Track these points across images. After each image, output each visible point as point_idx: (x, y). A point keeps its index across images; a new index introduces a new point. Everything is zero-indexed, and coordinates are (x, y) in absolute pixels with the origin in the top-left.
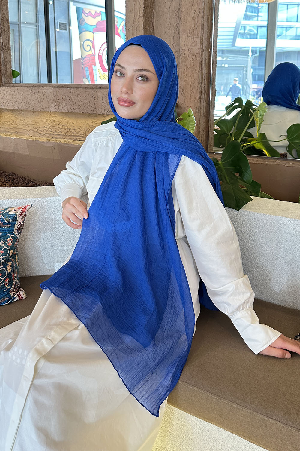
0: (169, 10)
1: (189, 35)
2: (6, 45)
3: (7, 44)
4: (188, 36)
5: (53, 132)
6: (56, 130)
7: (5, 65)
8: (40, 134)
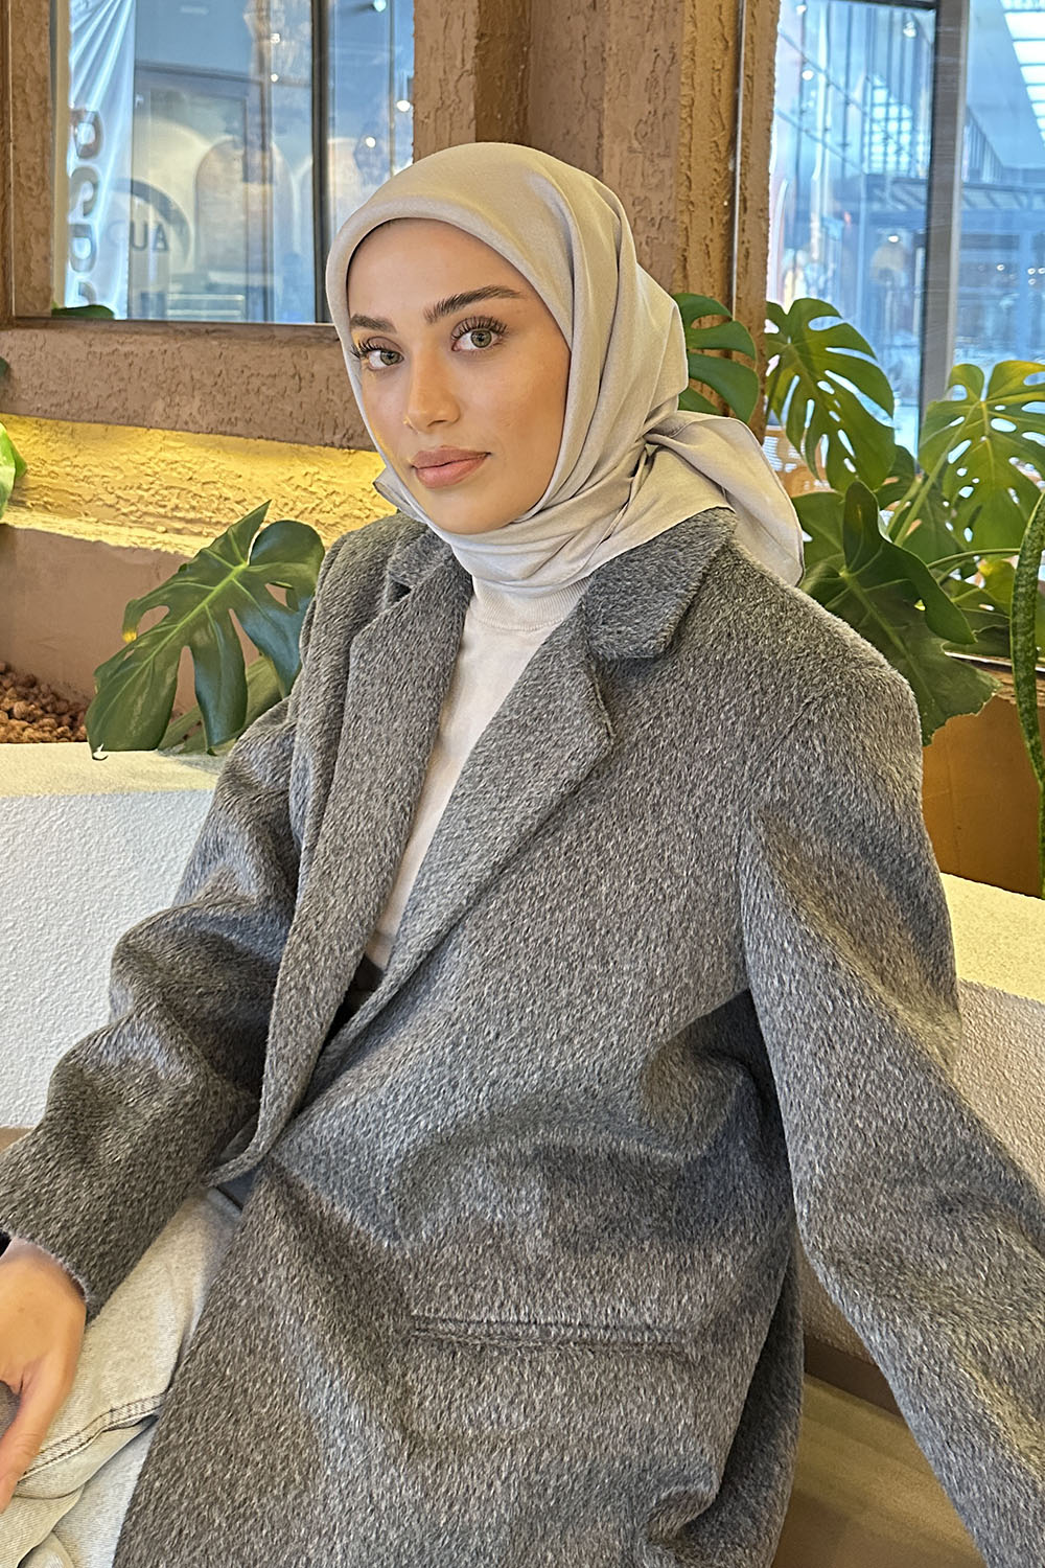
0: (581, 46)
1: (636, 144)
3: (34, 169)
4: (631, 150)
5: (169, 508)
6: (177, 501)
8: (124, 514)
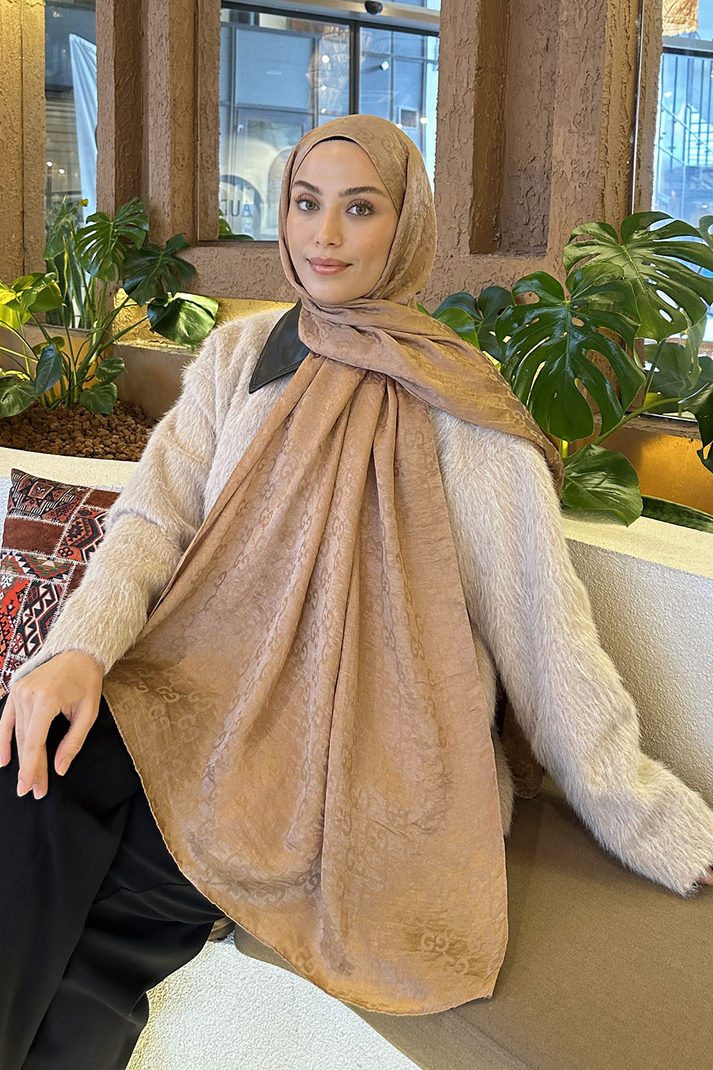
0: (538, 73)
1: (574, 128)
2: (208, 158)
3: (210, 157)
4: (570, 131)
7: (205, 201)
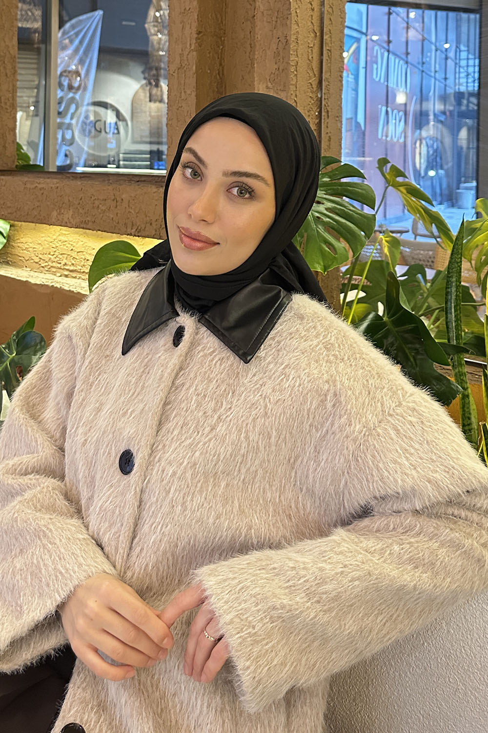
4: (267, 87)
8: (42, 267)
